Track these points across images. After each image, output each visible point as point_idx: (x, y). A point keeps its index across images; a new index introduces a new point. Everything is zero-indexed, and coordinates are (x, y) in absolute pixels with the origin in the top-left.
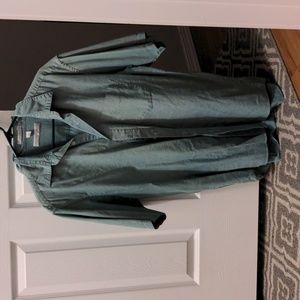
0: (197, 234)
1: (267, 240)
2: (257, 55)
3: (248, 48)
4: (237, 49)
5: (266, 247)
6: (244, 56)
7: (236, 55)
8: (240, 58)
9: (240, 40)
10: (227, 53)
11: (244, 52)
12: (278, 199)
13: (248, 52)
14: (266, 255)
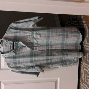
0: (59, 79)
1: (81, 81)
2: (79, 23)
3: (76, 21)
4: (73, 21)
5: (80, 84)
6: (75, 23)
7: (72, 23)
8: (73, 24)
9: (74, 18)
10: (69, 22)
11: (75, 22)
12: (84, 69)
13: (76, 22)
14: (80, 86)
